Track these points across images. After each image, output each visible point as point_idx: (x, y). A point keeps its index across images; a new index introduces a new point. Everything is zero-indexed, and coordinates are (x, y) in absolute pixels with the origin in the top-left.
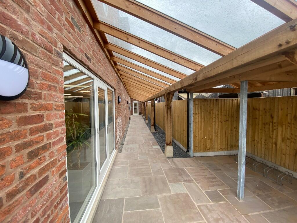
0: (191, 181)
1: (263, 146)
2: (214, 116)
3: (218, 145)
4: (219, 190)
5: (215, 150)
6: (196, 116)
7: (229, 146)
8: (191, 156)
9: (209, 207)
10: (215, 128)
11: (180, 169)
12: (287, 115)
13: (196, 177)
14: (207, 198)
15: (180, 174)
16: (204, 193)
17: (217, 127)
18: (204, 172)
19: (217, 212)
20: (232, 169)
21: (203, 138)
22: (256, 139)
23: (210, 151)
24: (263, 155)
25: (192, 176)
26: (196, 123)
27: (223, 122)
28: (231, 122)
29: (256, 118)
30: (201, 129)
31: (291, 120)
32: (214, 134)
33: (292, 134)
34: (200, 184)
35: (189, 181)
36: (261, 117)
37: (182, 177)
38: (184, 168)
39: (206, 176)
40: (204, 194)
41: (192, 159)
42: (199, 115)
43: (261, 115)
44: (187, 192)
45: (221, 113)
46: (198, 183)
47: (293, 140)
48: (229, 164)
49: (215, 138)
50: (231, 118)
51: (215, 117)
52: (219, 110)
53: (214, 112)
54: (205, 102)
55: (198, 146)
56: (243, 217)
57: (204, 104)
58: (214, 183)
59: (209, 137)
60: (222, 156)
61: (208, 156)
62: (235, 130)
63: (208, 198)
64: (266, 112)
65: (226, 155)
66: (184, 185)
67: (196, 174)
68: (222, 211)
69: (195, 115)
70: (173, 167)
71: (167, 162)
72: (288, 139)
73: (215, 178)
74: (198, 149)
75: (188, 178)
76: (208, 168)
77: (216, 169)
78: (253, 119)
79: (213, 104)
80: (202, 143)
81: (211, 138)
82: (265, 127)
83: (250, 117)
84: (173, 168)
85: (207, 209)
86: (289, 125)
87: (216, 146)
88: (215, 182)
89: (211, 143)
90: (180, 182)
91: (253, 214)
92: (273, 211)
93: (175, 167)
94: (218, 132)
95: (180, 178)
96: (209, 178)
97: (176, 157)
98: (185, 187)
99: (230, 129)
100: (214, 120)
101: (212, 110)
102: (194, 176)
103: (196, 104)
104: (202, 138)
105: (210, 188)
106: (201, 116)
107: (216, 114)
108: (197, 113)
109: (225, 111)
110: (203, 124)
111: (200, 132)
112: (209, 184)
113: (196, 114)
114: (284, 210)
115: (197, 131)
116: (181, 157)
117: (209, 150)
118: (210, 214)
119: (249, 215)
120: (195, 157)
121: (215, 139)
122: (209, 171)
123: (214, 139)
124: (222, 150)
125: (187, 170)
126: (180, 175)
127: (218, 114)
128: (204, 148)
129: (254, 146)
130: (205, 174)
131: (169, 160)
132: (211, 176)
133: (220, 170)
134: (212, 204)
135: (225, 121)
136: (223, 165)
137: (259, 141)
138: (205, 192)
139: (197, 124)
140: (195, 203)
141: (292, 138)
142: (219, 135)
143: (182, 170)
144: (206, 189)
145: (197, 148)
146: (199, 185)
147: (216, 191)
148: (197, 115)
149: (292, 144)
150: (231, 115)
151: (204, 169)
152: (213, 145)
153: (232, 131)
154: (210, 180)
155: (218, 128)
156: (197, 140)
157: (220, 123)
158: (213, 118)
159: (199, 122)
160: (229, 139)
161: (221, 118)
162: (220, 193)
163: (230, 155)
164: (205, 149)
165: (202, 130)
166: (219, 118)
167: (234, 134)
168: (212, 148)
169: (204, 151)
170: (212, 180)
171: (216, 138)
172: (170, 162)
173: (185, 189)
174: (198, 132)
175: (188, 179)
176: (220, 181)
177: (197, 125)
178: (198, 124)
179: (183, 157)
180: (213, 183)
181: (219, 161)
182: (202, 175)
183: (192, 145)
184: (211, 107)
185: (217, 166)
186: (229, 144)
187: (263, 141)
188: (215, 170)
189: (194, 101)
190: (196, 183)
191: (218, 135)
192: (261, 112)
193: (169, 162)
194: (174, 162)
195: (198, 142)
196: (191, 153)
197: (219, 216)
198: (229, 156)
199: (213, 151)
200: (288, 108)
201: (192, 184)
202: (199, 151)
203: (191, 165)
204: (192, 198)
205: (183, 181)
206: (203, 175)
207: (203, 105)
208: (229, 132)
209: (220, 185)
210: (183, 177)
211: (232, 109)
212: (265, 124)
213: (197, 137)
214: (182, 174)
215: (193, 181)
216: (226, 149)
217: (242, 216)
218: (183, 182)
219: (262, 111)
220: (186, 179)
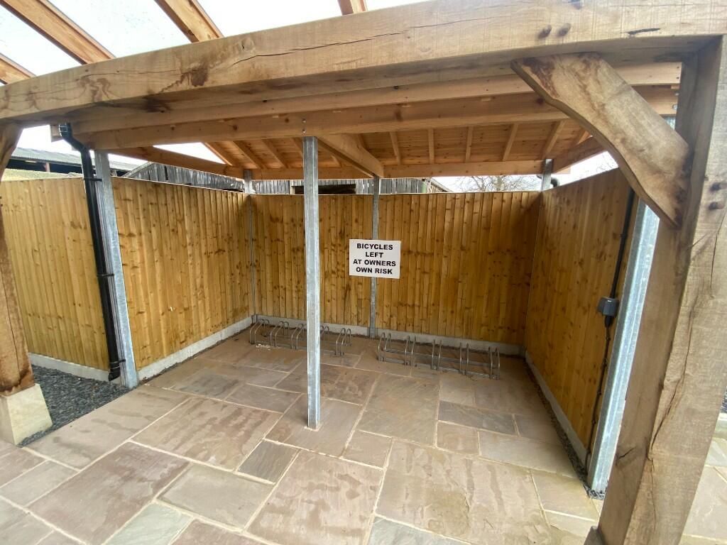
0: (179, 469)
1: (294, 295)
2: (188, 241)
3: (206, 320)
4: (267, 437)
5: (200, 335)
6: (131, 241)
7: (230, 314)
8: (131, 386)
9: (277, 503)
10: (194, 274)
11: (113, 456)
12: (329, 231)
13: (189, 445)
14: (257, 482)
15: (126, 473)
16: (239, 474)
17: (198, 272)
18: (202, 414)
19: (300, 497)
20: (257, 365)
21: (163, 314)
22: (281, 283)
23: (187, 345)
24: (296, 313)
25: (173, 451)
26: (134, 267)
27: (212, 255)
28: (229, 252)
29: (278, 240)
30: (154, 285)
31: (336, 238)
32: (192, 293)
33: (338, 263)
34: (212, 458)
35: (174, 473)
36: (286, 237)
37: (142, 480)
38: (129, 440)
39: (215, 419)
40: (243, 478)
41: (139, 394)
42: (143, 237)
43: (287, 233)
44: (192, 517)
45: (206, 229)
46: (206, 459)
47: (340, 273)
48: (245, 356)
49: (197, 304)
50: (228, 243)
51: (190, 244)
52: (199, 222)
53: (187, 228)
54: (157, 193)
55: (152, 341)
56: (344, 459)
57: (154, 201)
58: (246, 425)
59: (181, 305)
60: (218, 344)
61: (183, 362)
62: (238, 271)
63: (261, 480)
64: (294, 225)
65: (227, 339)
66: (165, 504)
67: (183, 433)
68: (306, 484)
69: (126, 239)
70: (75, 465)
71: (31, 462)
72: (333, 272)
73: (238, 412)
74: (153, 351)
75: (165, 467)
76: (206, 393)
77: (227, 387)
78: (272, 241)
79: (180, 201)
80: (162, 330)
81: (186, 306)
82: (296, 256)
83: (266, 237)
84: (80, 471)
85: (275, 515)
86: (333, 247)
87: (203, 325)
88: (245, 421)
89: (188, 319)
90: (142, 505)
91: (350, 439)
92: (365, 408)
93: (86, 460)
94: (202, 286)
95: (131, 489)
96: (225, 422)
97: (68, 421)
98: (175, 509)
99: (228, 272)
100: (189, 253)
101: (180, 222)
102: (179, 445)
103: (126, 200)
104: (161, 312)
105: (244, 447)
106: (150, 240)
107: (191, 233)
108: (134, 230)
109: (214, 225)
110: (158, 266)
111: (151, 296)
112: (235, 438)
113: (131, 235)
114: (374, 396)
115: (142, 293)
116: (87, 409)
117: (184, 344)
118: (293, 519)
119: (347, 445)
120: (146, 381)
121: (197, 306)
122: (216, 403)
123: (195, 306)
124: (215, 329)
125: (141, 441)
126: (127, 479)
127: (198, 234)
128: (170, 343)
129: (278, 299)
130: (207, 418)
131: (36, 449)
132: (224, 414)
133: (236, 382)
134: (278, 488)
135: (216, 252)
136: (234, 368)
137: (287, 286)
138: (242, 470)
139: (139, 270)
140: (238, 530)
141: (338, 270)
142: (206, 290)
143: (125, 453)
144: (237, 460)
145: (150, 352)
146: (211, 463)
147: (264, 443)
148: (135, 241)
149: (339, 279)
150: (228, 235)
151: (197, 402)
152: (195, 323)
153: (232, 274)
154: (231, 425)
155: (202, 272)
156: (144, 325)
157: (205, 259)
158: (186, 247)
159: (143, 262)
160: (229, 297)
161: (206, 246)
162: (273, 441)
163: (233, 334)
164: (173, 344)
165: (159, 287)
166: (200, 245)
167: (238, 282)
168: (192, 333)
169: (171, 352)
170: (235, 422)
171: (199, 302)
172: (48, 455)
173: (179, 511)
174: (146, 295)
175: (165, 471)
176: (255, 411)
177: (140, 276)
178: (143, 271)
179: (98, 406)
180: (244, 429)
181: (220, 361)
182: (203, 426)
183: (128, 347)
184: (178, 211)
185: (225, 376)
186: (230, 309)
187: (294, 284)
188: (224, 389)
189: (115, 188)
190: (199, 462)
191: (203, 292)
192: (286, 226)
193: (41, 460)
194: (69, 446)
195: (150, 332)
196: (130, 375)
197: (310, 502)
198: (235, 338)
199: (195, 342)
200: (330, 218)
201: (190, 475)
202: (157, 357)
203: (147, 417)
204: (219, 525)
205: (151, 491)
206: (204, 422)
207: (151, 204)
208: (228, 277)
209: (261, 422)
210: (144, 475)
211: (227, 219)
212: (296, 250)
213: (145, 314)
214: (132, 470)
215: (187, 463)
216: (225, 324)
217: (341, 461)
218: (155, 493)
219: (287, 224)
220: (158, 478)
